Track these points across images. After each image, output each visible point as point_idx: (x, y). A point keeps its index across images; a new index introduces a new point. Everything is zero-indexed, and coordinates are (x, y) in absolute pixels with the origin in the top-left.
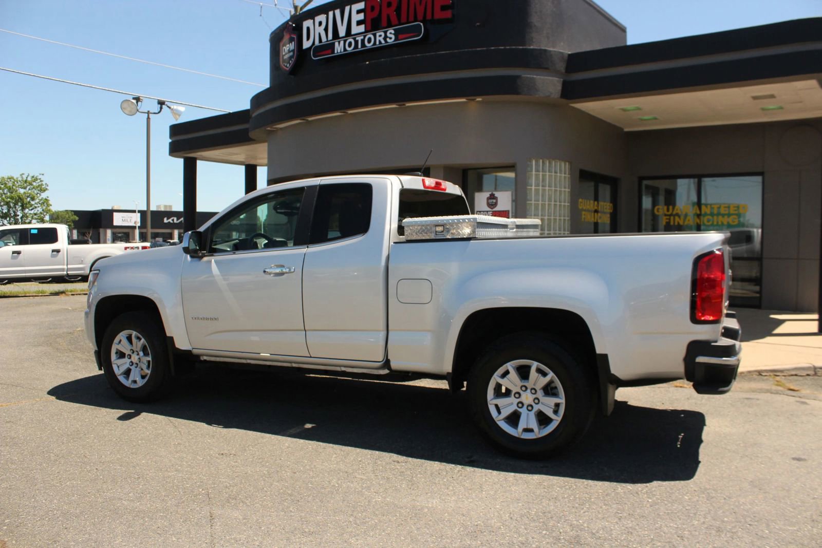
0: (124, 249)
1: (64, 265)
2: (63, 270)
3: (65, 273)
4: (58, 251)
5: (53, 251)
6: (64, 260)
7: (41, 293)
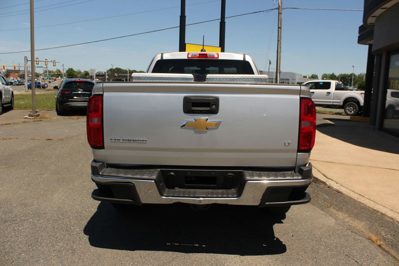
0: (360, 94)
1: (331, 100)
2: (331, 102)
3: (332, 103)
4: (329, 93)
5: (328, 93)
6: (332, 97)
7: (331, 112)
